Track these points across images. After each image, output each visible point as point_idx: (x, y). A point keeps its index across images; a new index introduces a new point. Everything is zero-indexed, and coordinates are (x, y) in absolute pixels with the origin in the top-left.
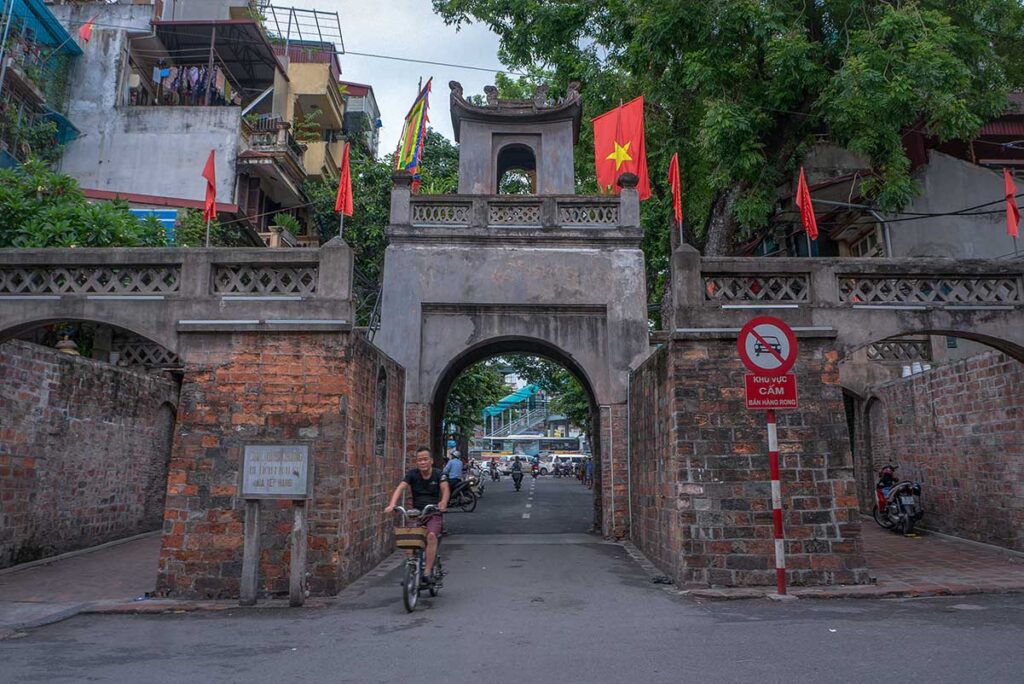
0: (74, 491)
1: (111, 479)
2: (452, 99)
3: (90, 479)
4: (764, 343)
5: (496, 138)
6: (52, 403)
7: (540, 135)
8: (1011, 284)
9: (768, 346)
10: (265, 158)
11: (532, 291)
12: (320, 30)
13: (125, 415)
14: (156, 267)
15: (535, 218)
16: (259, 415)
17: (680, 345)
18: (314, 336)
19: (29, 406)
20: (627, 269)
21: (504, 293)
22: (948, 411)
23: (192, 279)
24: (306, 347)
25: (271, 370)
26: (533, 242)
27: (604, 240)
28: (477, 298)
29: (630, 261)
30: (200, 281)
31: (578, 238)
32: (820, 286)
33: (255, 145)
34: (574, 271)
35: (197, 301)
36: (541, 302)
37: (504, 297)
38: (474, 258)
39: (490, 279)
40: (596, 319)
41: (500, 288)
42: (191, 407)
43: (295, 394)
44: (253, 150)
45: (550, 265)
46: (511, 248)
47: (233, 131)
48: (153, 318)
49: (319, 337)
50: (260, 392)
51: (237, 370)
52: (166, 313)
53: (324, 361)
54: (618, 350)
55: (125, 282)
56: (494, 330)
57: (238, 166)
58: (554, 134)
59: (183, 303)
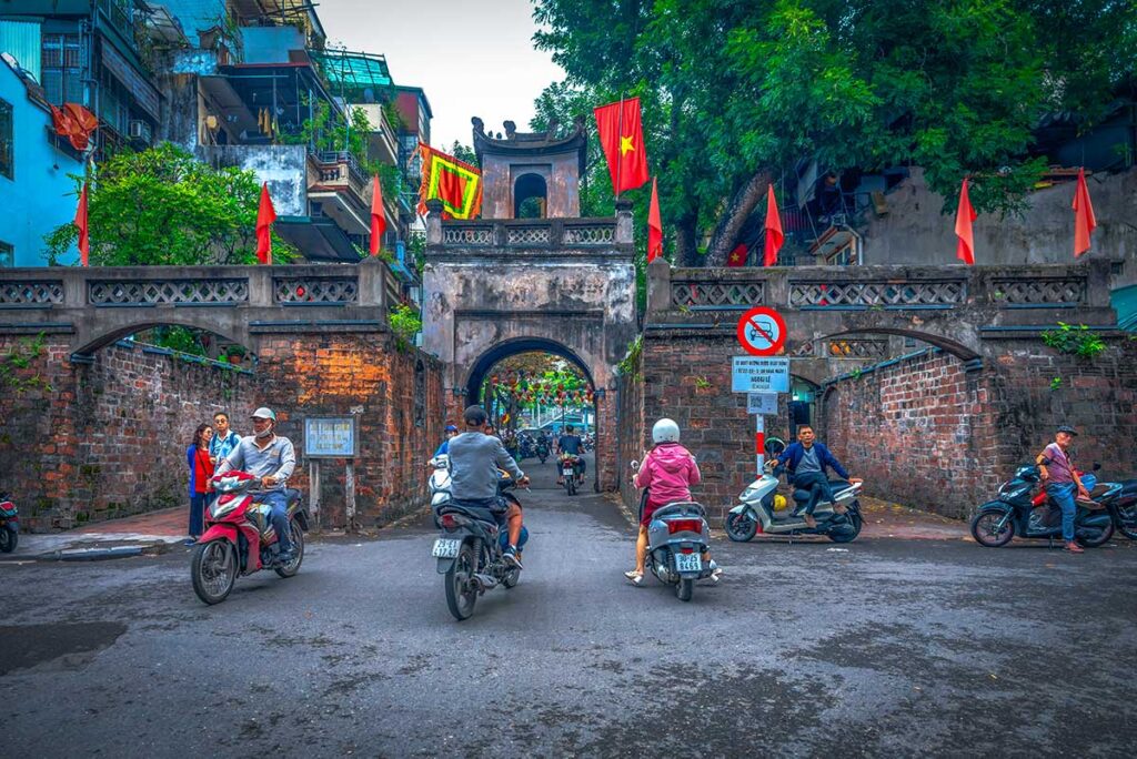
2: (474, 134)
4: (759, 329)
5: (513, 168)
6: (164, 390)
7: (550, 165)
8: (956, 288)
9: (763, 332)
10: (329, 191)
11: (544, 299)
12: (370, 73)
13: (229, 400)
14: (228, 281)
15: (545, 239)
16: (319, 396)
17: (650, 342)
18: (357, 336)
19: (146, 393)
20: (622, 281)
21: (520, 302)
22: (892, 398)
23: (258, 291)
24: (352, 344)
25: (325, 363)
26: (543, 258)
27: (603, 256)
28: (499, 306)
29: (623, 274)
30: (264, 292)
31: (580, 256)
32: (774, 291)
33: (321, 180)
34: (577, 283)
35: (263, 309)
36: (550, 308)
37: (519, 306)
38: (495, 273)
39: (508, 291)
40: (595, 322)
41: (516, 297)
42: (265, 391)
43: (345, 381)
44: (319, 184)
45: (557, 278)
46: (525, 264)
47: (301, 168)
48: (230, 322)
49: (361, 337)
50: (318, 379)
51: (299, 362)
52: (240, 318)
53: (367, 355)
54: (612, 348)
55: (205, 292)
56: (513, 331)
57: (309, 199)
58: (562, 164)
59: (253, 309)
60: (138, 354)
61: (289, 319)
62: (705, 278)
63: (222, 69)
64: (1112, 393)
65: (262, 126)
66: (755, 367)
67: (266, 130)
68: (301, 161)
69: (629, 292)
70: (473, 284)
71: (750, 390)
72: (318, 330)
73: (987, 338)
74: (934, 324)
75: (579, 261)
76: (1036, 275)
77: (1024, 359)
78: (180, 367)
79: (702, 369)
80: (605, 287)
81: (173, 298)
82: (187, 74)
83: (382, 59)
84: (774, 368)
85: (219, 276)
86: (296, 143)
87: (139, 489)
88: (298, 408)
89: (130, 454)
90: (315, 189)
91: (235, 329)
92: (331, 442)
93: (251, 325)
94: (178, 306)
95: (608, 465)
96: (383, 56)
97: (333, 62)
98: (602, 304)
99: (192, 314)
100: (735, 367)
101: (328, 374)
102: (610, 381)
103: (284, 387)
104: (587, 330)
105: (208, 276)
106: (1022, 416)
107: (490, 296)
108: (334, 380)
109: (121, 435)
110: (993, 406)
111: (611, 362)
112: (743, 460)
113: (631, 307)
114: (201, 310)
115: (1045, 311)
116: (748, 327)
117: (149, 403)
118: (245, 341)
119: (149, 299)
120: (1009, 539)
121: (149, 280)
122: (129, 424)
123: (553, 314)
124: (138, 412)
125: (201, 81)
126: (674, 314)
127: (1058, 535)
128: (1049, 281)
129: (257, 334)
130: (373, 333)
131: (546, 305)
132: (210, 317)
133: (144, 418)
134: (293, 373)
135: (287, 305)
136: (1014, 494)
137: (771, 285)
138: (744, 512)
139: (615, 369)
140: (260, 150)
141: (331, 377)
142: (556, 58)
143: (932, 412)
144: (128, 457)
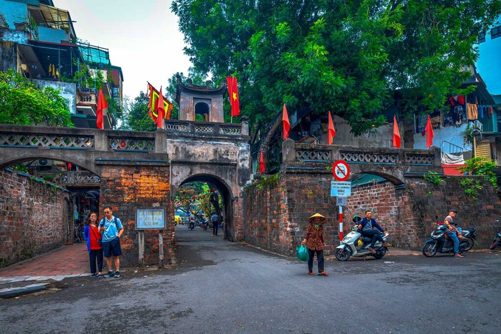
0: (38, 231)
1: (50, 226)
3: (43, 226)
4: (340, 170)
5: (195, 99)
6: (27, 196)
7: (211, 99)
9: (341, 171)
10: (88, 106)
11: (212, 157)
12: (100, 56)
13: (53, 202)
14: (82, 136)
15: (211, 131)
16: (135, 198)
17: (288, 175)
18: (155, 167)
19: (18, 197)
20: (244, 151)
21: (201, 158)
22: (351, 201)
23: (100, 143)
24: (152, 172)
25: (138, 181)
26: (211, 139)
27: (236, 140)
28: (192, 160)
29: (245, 148)
30: (103, 143)
31: (227, 139)
32: (334, 155)
33: (82, 101)
34: (226, 151)
35: (103, 152)
36: (214, 161)
37: (201, 160)
38: (190, 144)
39: (196, 153)
40: (233, 168)
41: (200, 156)
42: (105, 195)
43: (149, 190)
44: (81, 102)
45: (217, 148)
46: (203, 141)
47: (74, 94)
48: (84, 158)
49: (157, 168)
50: (134, 189)
51: (124, 180)
52: (90, 156)
53: (160, 178)
54: (241, 179)
55: (67, 142)
56: (198, 171)
57: (77, 108)
58: (216, 99)
59: (97, 152)
60: (14, 175)
61: (118, 158)
62: (309, 148)
63: (30, 42)
64: (445, 198)
65: (51, 72)
66: (339, 186)
67: (53, 74)
68: (73, 91)
69: (247, 156)
70: (180, 149)
71: (337, 195)
72: (134, 164)
73: (407, 177)
74: (390, 171)
75: (227, 142)
76: (420, 153)
77: (418, 184)
78: (34, 184)
79: (309, 187)
80: (237, 153)
81: (48, 144)
82: (11, 42)
83: (107, 51)
84: (346, 186)
85: (77, 134)
86: (70, 82)
87: (14, 250)
88: (124, 204)
89: (10, 231)
90: (79, 104)
91: (87, 162)
92: (152, 221)
93: (96, 160)
94: (52, 148)
95: (239, 230)
96: (108, 49)
97: (82, 49)
98: (236, 161)
99: (61, 153)
100: (332, 186)
101: (140, 187)
102: (240, 194)
103: (116, 193)
104: (230, 171)
105: (70, 133)
106: (420, 206)
107: (188, 155)
108: (143, 190)
109: (6, 220)
110: (409, 202)
111: (241, 185)
112: (328, 226)
113: (248, 162)
114: (67, 151)
115: (423, 167)
116: (336, 169)
117: (19, 202)
118: (93, 168)
119: (32, 144)
120: (435, 254)
121: (32, 133)
122: (10, 214)
123: (216, 164)
124: (14, 207)
125: (18, 46)
126: (297, 163)
127: (453, 251)
128: (422, 156)
129: (99, 165)
130: (163, 166)
131: (213, 160)
132: (72, 155)
133: (17, 211)
134: (121, 186)
135: (116, 151)
136: (439, 236)
137: (333, 152)
138: (345, 248)
139: (242, 188)
140: (51, 83)
141: (141, 188)
142: (191, 59)
143: (376, 205)
144: (9, 233)
